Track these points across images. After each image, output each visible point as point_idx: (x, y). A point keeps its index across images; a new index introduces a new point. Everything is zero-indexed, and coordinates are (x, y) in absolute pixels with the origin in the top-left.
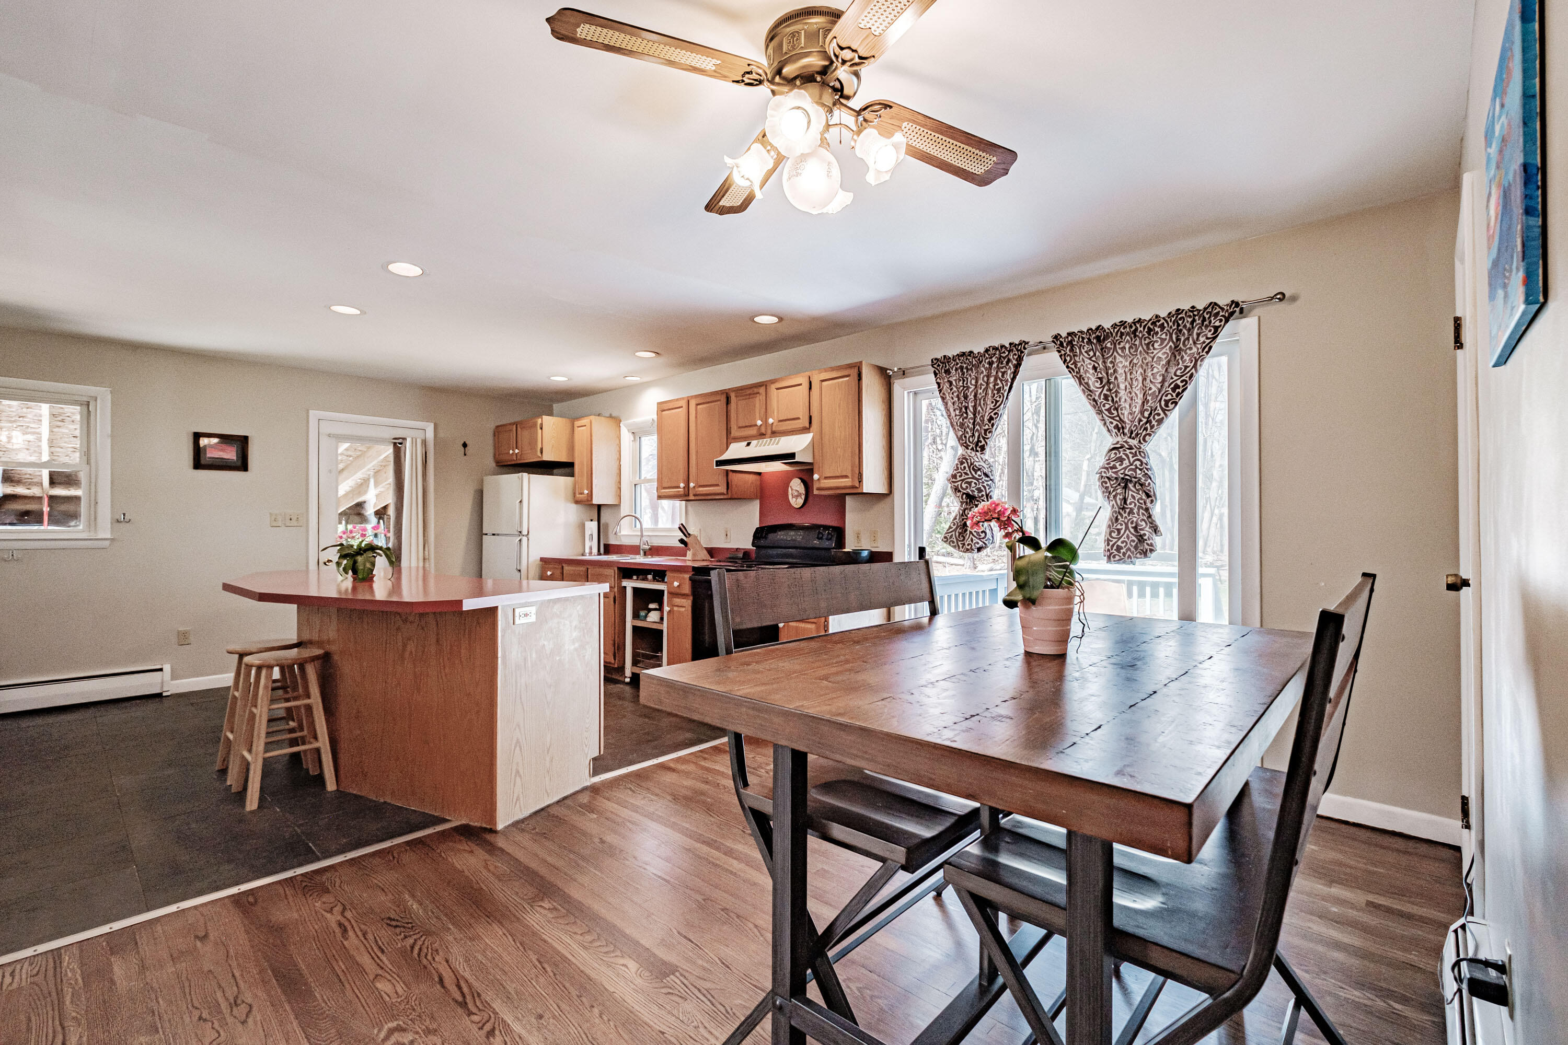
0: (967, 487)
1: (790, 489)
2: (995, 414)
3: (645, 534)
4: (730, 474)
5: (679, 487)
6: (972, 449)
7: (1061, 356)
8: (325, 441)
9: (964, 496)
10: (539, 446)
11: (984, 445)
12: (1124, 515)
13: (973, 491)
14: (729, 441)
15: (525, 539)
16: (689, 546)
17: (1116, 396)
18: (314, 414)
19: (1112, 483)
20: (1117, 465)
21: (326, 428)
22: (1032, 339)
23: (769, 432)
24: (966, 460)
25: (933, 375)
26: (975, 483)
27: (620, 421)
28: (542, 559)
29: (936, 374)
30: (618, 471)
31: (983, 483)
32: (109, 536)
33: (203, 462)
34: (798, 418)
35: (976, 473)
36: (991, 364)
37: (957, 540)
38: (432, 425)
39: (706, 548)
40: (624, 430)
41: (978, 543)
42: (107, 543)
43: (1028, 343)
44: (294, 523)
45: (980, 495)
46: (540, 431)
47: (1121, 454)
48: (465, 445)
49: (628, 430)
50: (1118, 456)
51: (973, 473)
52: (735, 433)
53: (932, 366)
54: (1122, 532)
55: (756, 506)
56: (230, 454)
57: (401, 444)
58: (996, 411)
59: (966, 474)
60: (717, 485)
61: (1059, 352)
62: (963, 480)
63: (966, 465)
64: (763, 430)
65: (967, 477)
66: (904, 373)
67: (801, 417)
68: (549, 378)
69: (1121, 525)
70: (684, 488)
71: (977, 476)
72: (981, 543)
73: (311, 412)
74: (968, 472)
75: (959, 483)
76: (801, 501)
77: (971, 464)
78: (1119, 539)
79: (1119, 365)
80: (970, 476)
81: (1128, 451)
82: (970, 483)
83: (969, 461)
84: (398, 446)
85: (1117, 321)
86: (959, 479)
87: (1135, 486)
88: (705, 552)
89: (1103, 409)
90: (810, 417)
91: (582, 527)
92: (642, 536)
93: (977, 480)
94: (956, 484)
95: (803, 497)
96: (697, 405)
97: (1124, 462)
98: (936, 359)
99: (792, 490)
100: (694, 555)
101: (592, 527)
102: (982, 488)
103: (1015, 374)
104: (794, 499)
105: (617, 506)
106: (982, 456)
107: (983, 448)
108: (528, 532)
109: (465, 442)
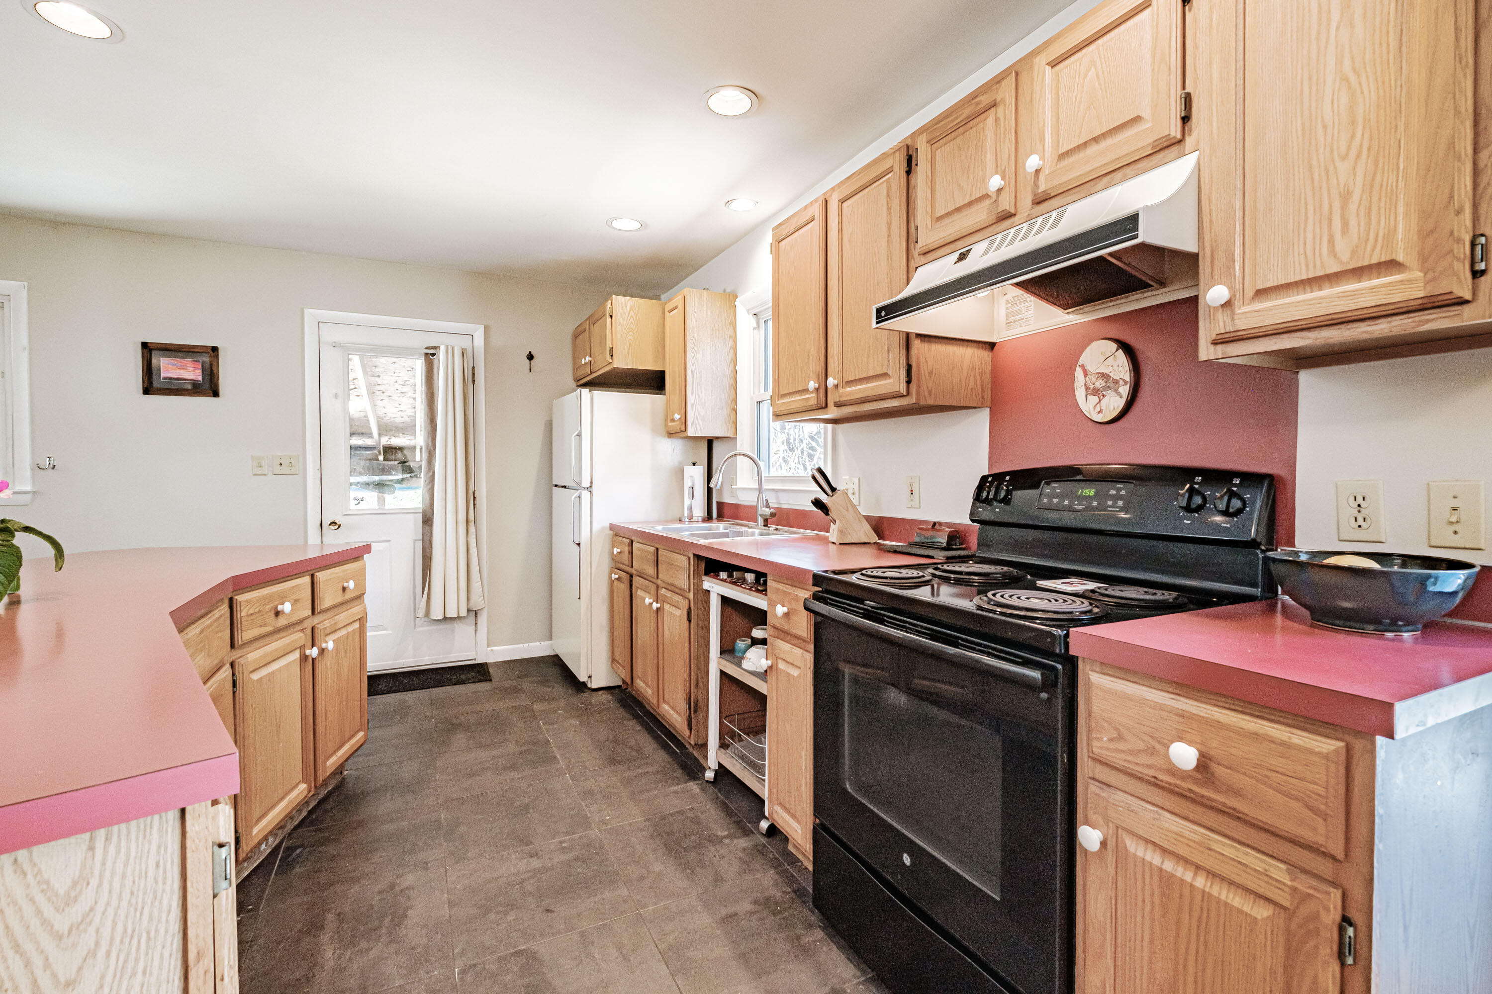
1: (1079, 373)
3: (765, 486)
4: (916, 343)
5: (806, 391)
8: (328, 354)
10: (609, 346)
14: (913, 265)
15: (586, 495)
16: (833, 514)
18: (311, 315)
21: (330, 334)
23: (1026, 201)
27: (737, 297)
28: (612, 527)
30: (732, 381)
32: (28, 488)
33: (156, 384)
34: (1137, 119)
38: (482, 328)
39: (868, 518)
40: (741, 310)
42: (28, 498)
44: (285, 469)
46: (609, 320)
48: (530, 357)
49: (748, 311)
52: (926, 238)
55: (979, 426)
56: (191, 372)
57: (433, 355)
60: (885, 375)
64: (1006, 204)
67: (1146, 114)
68: (609, 223)
70: (817, 390)
73: (307, 311)
76: (1114, 403)
84: (430, 356)
88: (867, 527)
90: (1188, 100)
91: (679, 473)
92: (760, 490)
95: (1125, 390)
96: (842, 201)
99: (1086, 374)
100: (841, 532)
101: (695, 475)
104: (1094, 399)
105: (731, 439)
108: (592, 483)
109: (530, 353)
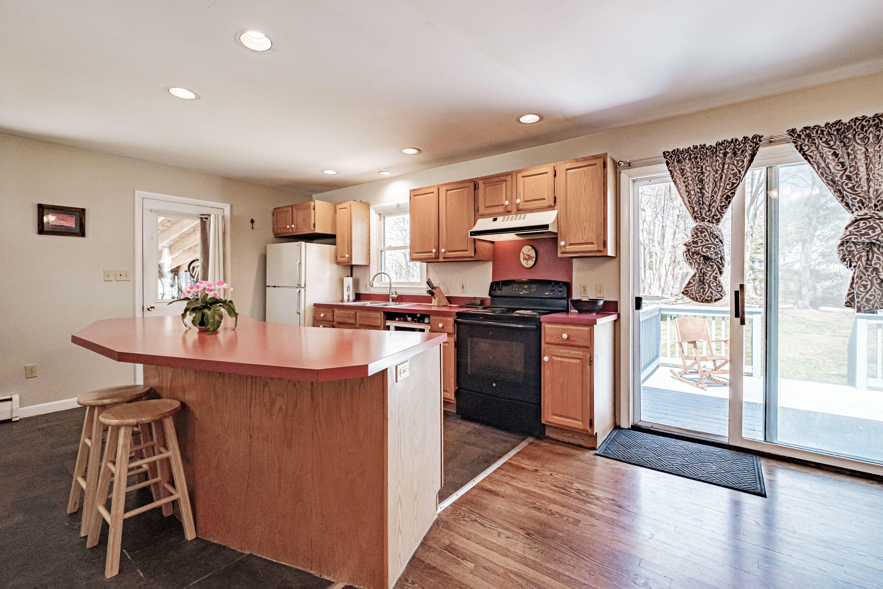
0: (707, 251)
1: (521, 254)
2: (732, 193)
3: (393, 286)
4: (478, 243)
5: (432, 252)
6: (709, 221)
7: (796, 147)
8: (147, 214)
9: (702, 259)
10: (313, 222)
11: (720, 218)
12: (867, 274)
13: (711, 254)
14: (476, 218)
15: (303, 290)
16: (435, 295)
17: (857, 177)
18: (139, 194)
19: (858, 247)
20: (870, 232)
21: (148, 204)
22: (766, 135)
23: (515, 210)
24: (706, 230)
25: (665, 164)
26: (714, 248)
27: (370, 206)
28: (315, 305)
29: (668, 164)
30: (368, 241)
31: (719, 248)
33: (46, 229)
34: (544, 199)
35: (715, 240)
36: (725, 154)
37: (695, 292)
38: (229, 206)
39: (446, 297)
40: (373, 212)
41: (717, 295)
43: (762, 136)
44: (123, 278)
45: (716, 257)
46: (313, 211)
47: (872, 223)
48: (252, 221)
49: (376, 212)
50: (868, 224)
51: (713, 240)
52: (482, 211)
53: (665, 157)
54: (869, 287)
55: (489, 267)
56: (70, 223)
57: (206, 219)
58: (733, 191)
59: (707, 240)
60: (466, 250)
61: (795, 143)
62: (703, 246)
63: (706, 233)
64: (509, 209)
65: (707, 243)
66: (629, 165)
67: (546, 198)
68: (322, 171)
69: (866, 281)
70: (436, 252)
71: (715, 242)
72: (719, 296)
73: (137, 192)
74: (709, 239)
75: (700, 248)
76: (531, 263)
77: (711, 233)
78: (867, 292)
79: (858, 152)
80: (710, 242)
81: (878, 221)
82: (709, 248)
83: (709, 230)
84: (204, 221)
85: (859, 116)
86: (700, 244)
87: (878, 250)
88: (446, 300)
89: (845, 187)
90: (555, 198)
91: (342, 281)
92: (391, 288)
93: (716, 245)
94: (697, 249)
95: (534, 259)
96: (447, 190)
97: (876, 230)
98: (667, 152)
99: (523, 254)
100: (438, 302)
101: (349, 281)
102: (719, 252)
103: (751, 161)
104: (526, 261)
105: (366, 267)
106: (717, 226)
107: (718, 221)
108: (305, 285)
109: (252, 219)
